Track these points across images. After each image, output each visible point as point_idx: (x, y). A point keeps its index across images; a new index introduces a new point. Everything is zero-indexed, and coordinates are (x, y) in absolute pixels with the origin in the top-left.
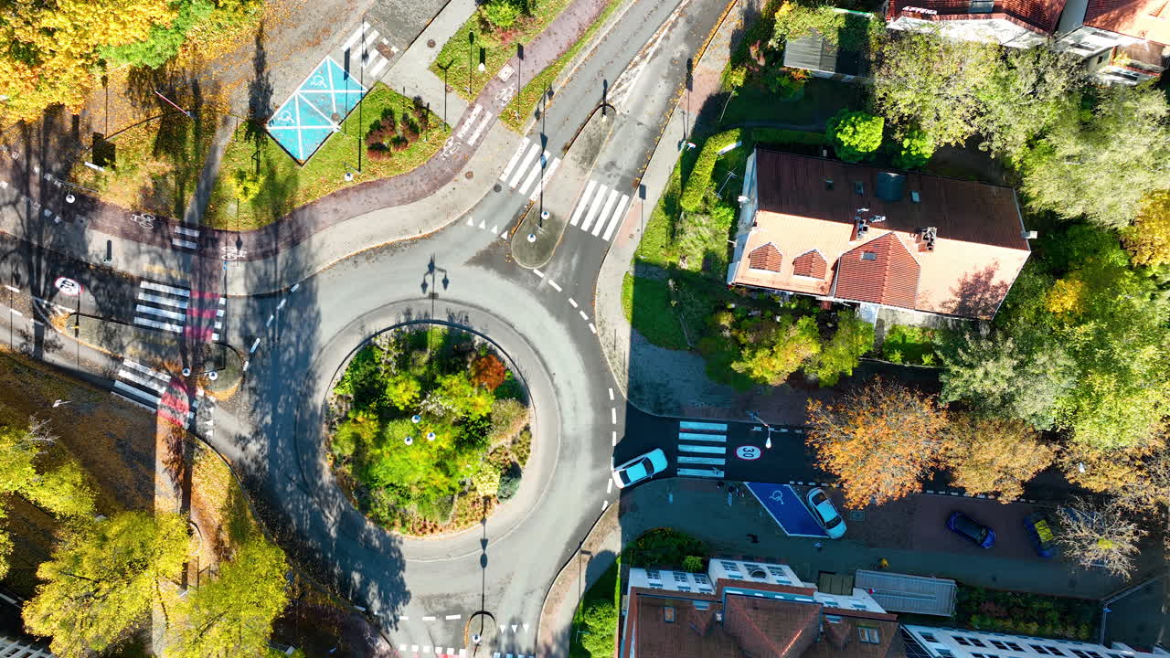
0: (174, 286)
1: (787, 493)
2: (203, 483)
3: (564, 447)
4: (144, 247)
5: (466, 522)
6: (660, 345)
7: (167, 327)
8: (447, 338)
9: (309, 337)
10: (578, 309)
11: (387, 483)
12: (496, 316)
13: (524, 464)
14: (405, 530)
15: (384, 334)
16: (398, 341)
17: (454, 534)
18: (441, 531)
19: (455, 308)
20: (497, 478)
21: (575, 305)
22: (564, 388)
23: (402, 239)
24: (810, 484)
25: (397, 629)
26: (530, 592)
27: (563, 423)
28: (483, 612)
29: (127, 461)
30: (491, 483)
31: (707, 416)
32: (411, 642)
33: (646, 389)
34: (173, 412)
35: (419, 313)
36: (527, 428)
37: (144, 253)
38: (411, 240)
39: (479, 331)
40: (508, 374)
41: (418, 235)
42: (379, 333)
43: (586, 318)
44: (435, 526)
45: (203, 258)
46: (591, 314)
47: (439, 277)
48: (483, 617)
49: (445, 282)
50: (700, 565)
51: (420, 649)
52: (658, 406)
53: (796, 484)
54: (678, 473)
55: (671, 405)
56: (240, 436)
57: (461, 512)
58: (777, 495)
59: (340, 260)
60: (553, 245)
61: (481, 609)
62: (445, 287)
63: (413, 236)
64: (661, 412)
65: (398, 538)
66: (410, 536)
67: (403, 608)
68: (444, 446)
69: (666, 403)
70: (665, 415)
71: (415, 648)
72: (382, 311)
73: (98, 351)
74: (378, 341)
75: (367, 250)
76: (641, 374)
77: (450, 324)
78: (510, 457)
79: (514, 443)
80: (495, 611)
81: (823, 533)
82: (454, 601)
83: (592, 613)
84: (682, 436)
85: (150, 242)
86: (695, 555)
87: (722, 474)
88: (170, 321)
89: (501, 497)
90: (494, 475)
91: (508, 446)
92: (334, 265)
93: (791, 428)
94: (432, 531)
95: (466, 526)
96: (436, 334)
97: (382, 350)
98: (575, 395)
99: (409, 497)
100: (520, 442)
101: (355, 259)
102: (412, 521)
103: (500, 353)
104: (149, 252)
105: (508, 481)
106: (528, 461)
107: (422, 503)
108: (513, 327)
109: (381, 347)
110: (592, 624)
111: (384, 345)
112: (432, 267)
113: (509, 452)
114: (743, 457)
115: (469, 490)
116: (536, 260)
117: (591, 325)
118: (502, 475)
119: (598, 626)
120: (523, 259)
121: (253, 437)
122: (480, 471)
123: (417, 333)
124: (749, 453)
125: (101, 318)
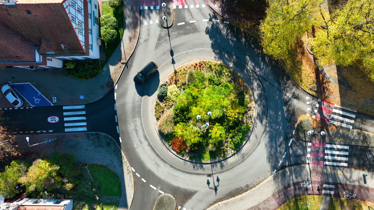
0: (339, 166)
1: (33, 103)
2: (308, 74)
3: (139, 112)
4: (357, 184)
5: (181, 71)
6: (101, 165)
7: (339, 147)
8: (201, 157)
9: (271, 150)
10: (141, 177)
11: (220, 85)
12: (179, 170)
13: (157, 102)
14: (209, 63)
15: (231, 155)
16: (224, 152)
17: (186, 64)
18: (192, 65)
19: (200, 171)
20: (169, 94)
21: (143, 179)
22: (143, 139)
23: (227, 200)
24: (23, 108)
25: (210, 15)
26: (146, 41)
27: (141, 123)
28: (168, 28)
29: (346, 80)
30: (171, 91)
31: (75, 135)
32: (200, 9)
33: (104, 144)
34: (330, 106)
35: (216, 167)
36: (158, 119)
37: (356, 181)
38: (223, 200)
39: (188, 162)
40: (170, 144)
41: (219, 203)
42: (232, 155)
43: (137, 174)
44: (195, 67)
45: (327, 181)
46: (135, 176)
47: (212, 185)
48: (167, 26)
49: (208, 183)
50: (66, 65)
51: (195, 6)
52: (98, 137)
53: (29, 107)
54: (84, 106)
55: (92, 138)
56: (297, 99)
57: (183, 76)
58: (37, 101)
59: (255, 187)
60: (156, 205)
61: (169, 29)
62: (208, 181)
63: (222, 202)
64: (96, 134)
65: (217, 59)
66: (206, 60)
67: (208, 25)
68: (194, 108)
69: (94, 139)
70: (94, 132)
71: (198, 6)
72: (233, 166)
73: (369, 132)
74: (233, 151)
75: (243, 193)
76: (108, 151)
77: (202, 164)
78: (164, 105)
79: (163, 112)
80: (161, 30)
81: (12, 86)
82: (181, 32)
83: (113, 36)
84: (85, 124)
85: (354, 186)
86: (70, 69)
87: (65, 108)
88: (338, 150)
89: (165, 85)
90: (170, 95)
91: (165, 109)
92: (257, 185)
93: (35, 133)
94: (196, 65)
95: (180, 69)
96: (207, 158)
97: (230, 148)
98: (138, 137)
99: (209, 80)
100: (160, 113)
101: (247, 188)
102: (206, 68)
103: (175, 153)
104: (354, 181)
105: (163, 93)
106: (155, 103)
107: (202, 78)
108: (171, 166)
109: (231, 149)
110: (112, 31)
111: (229, 150)
112: (216, 189)
113: (165, 107)
114: (56, 117)
115: (181, 87)
116: (163, 198)
117: (134, 171)
118: (166, 96)
119: (109, 29)
120: (170, 198)
121: (291, 99)
122: (177, 96)
123: (215, 158)
124: (53, 120)
125: (370, 147)
